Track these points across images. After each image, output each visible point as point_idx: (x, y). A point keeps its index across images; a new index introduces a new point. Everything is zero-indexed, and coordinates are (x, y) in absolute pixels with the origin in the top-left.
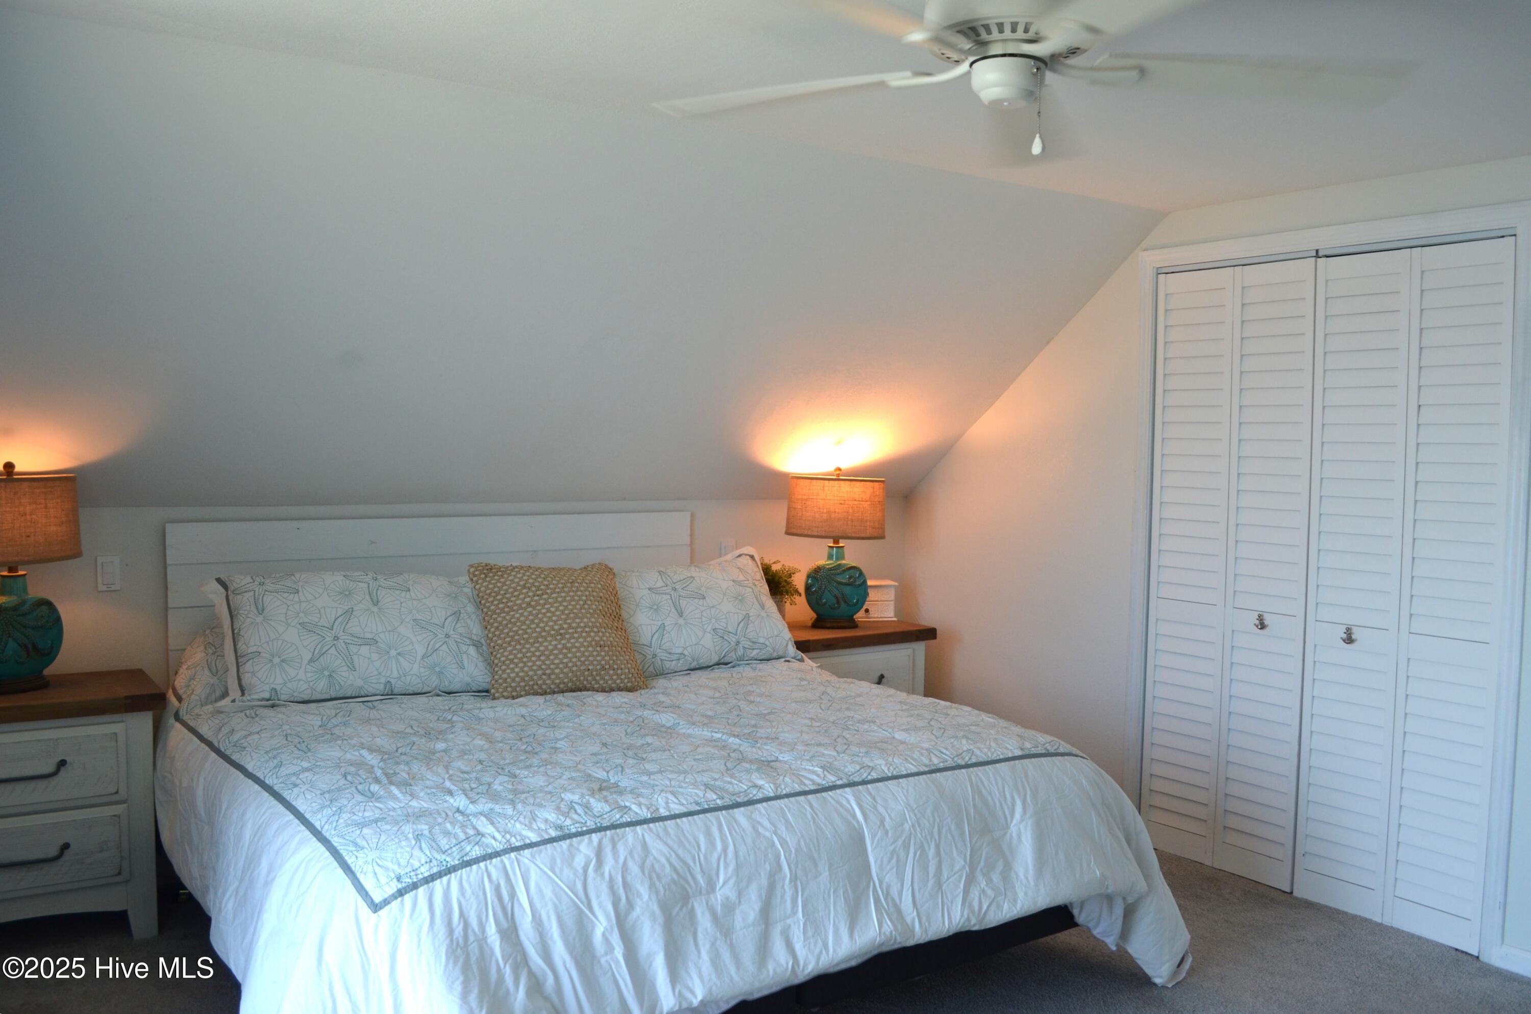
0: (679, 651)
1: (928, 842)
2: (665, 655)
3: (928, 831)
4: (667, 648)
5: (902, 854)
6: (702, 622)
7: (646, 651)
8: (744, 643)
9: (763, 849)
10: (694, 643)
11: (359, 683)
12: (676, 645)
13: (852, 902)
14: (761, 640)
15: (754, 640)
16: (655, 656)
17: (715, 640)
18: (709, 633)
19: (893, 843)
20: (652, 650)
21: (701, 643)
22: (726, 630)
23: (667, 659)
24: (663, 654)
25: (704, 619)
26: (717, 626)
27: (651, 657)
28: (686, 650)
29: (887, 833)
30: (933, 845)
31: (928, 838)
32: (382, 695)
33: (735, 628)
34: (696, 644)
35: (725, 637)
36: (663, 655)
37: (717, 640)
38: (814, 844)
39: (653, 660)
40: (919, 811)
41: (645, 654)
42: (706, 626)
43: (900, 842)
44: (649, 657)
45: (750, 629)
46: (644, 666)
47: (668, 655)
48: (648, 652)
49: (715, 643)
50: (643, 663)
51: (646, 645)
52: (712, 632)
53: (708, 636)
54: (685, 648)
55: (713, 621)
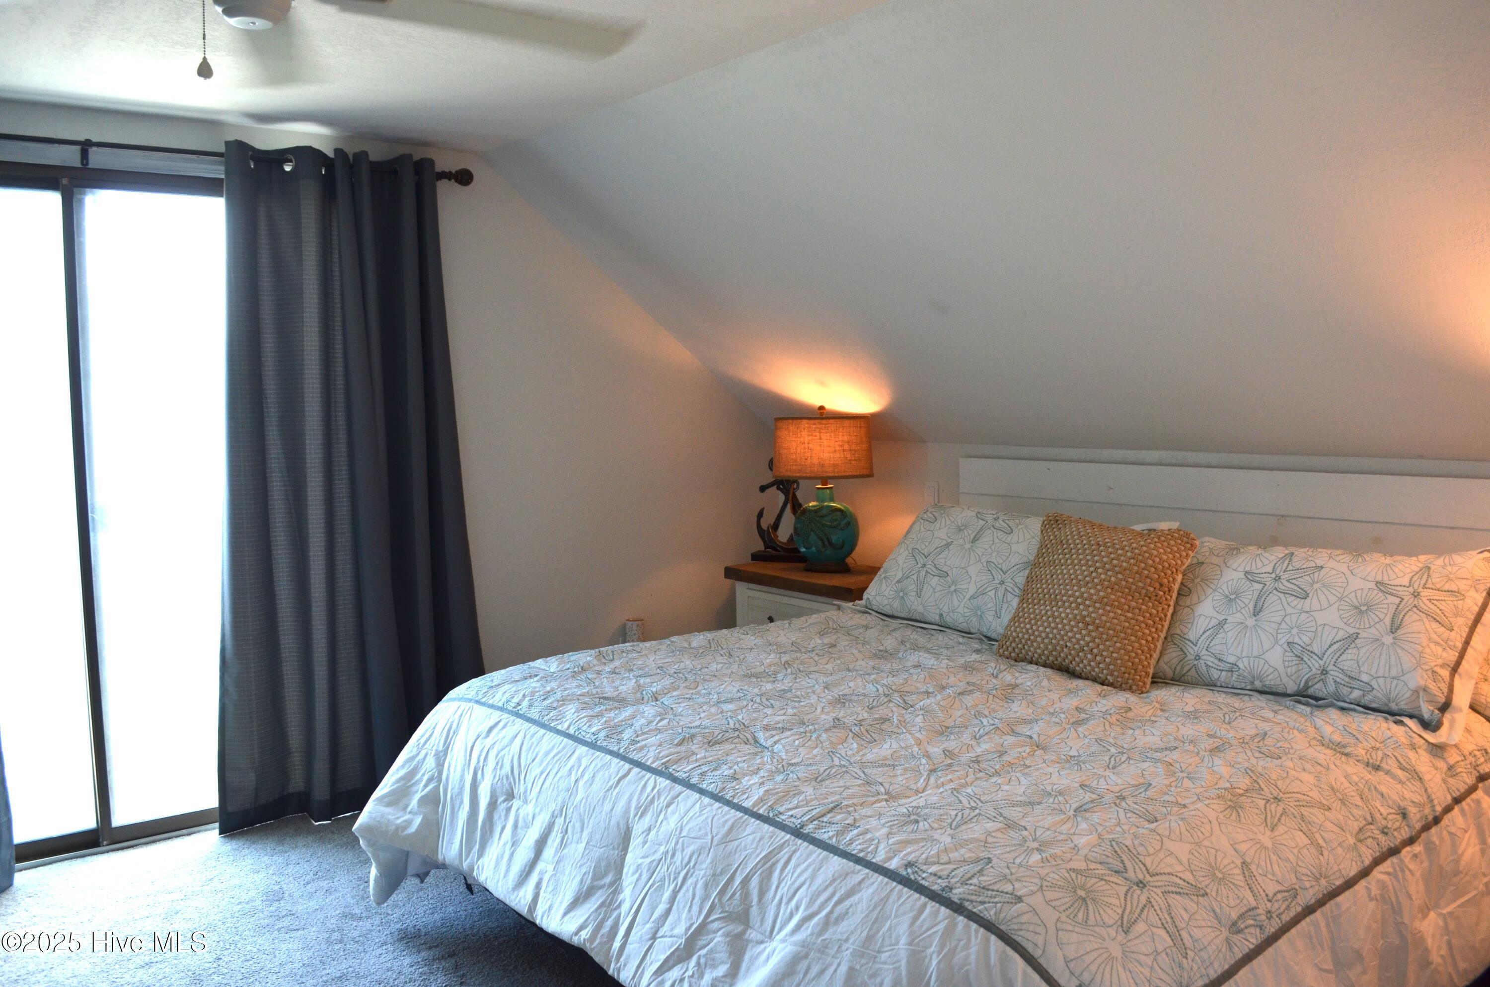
0: (1232, 659)
1: (670, 879)
2: (1212, 659)
3: (676, 869)
4: (1218, 652)
5: (645, 876)
6: (1278, 629)
7: (1188, 647)
8: (1334, 673)
9: (560, 789)
10: (1254, 655)
11: (920, 609)
12: (1230, 651)
13: (585, 888)
14: (1365, 678)
15: (1352, 675)
16: (1198, 658)
17: (1287, 659)
18: (1281, 646)
19: (643, 857)
20: (1196, 649)
21: (1263, 657)
22: (1308, 648)
23: (1214, 666)
24: (1209, 658)
25: (1283, 625)
26: (1297, 640)
27: (1193, 657)
28: (1240, 661)
29: (645, 843)
30: (672, 887)
31: (672, 877)
32: (939, 625)
33: (1323, 651)
34: (1256, 657)
35: (1305, 659)
36: (1211, 660)
37: (1290, 659)
38: (589, 810)
39: (1196, 662)
40: (683, 841)
41: (1186, 651)
42: (1282, 635)
43: (648, 860)
44: (1190, 657)
45: (1350, 655)
46: (1182, 668)
47: (1216, 662)
48: (1190, 650)
49: (1286, 663)
50: (1182, 663)
51: (1191, 641)
52: (1285, 646)
53: (1278, 650)
54: (1239, 658)
55: (1295, 631)
